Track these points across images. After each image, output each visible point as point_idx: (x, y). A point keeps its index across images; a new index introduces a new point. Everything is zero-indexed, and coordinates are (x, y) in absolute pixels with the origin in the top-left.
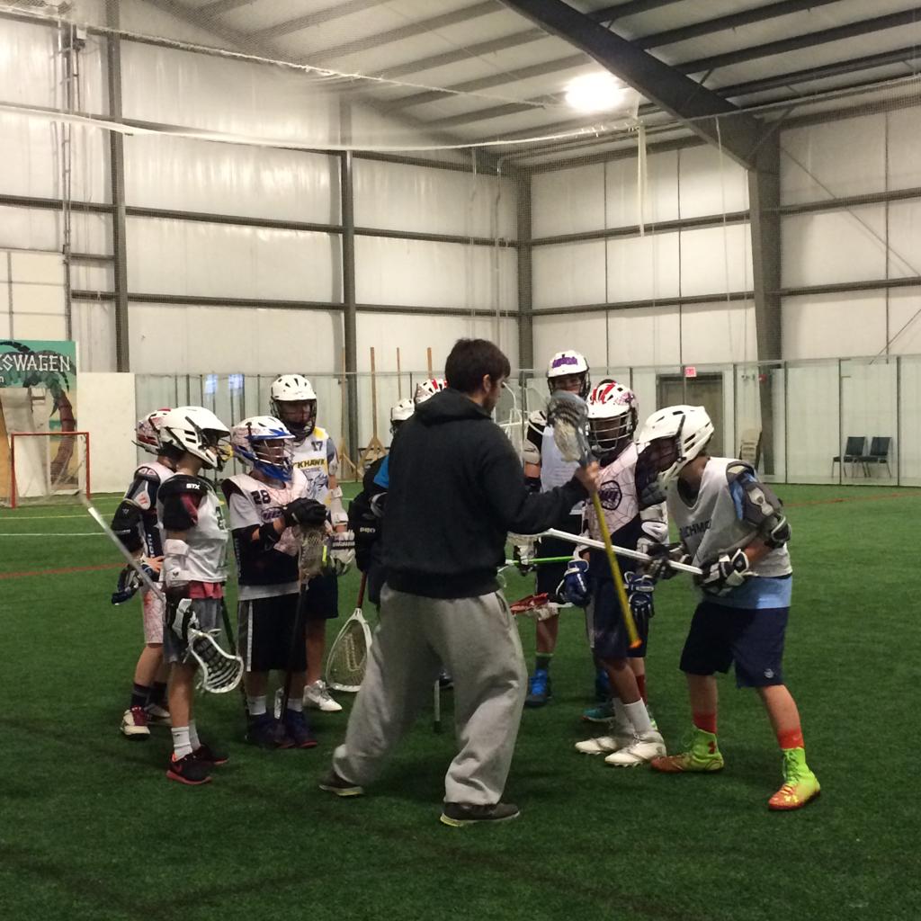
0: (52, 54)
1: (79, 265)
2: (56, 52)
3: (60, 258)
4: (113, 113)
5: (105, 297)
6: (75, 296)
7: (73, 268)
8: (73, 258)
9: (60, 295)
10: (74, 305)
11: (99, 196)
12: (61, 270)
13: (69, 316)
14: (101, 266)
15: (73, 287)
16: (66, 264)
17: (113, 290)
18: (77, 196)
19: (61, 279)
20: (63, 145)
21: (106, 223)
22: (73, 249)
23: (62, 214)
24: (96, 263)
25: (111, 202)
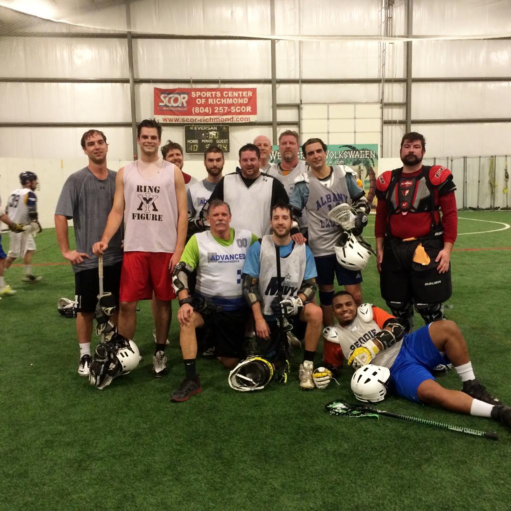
0: (380, 9)
1: (388, 108)
2: (382, 8)
3: (379, 106)
4: (409, 33)
5: (401, 122)
6: (386, 122)
7: (385, 110)
9: (378, 123)
10: (385, 127)
11: (401, 75)
12: (380, 111)
13: (382, 133)
14: (400, 108)
15: (385, 118)
16: (382, 108)
17: (405, 119)
18: (388, 76)
19: (379, 115)
20: (383, 52)
21: (403, 87)
22: (385, 101)
23: (381, 84)
24: (398, 107)
25: (406, 77)
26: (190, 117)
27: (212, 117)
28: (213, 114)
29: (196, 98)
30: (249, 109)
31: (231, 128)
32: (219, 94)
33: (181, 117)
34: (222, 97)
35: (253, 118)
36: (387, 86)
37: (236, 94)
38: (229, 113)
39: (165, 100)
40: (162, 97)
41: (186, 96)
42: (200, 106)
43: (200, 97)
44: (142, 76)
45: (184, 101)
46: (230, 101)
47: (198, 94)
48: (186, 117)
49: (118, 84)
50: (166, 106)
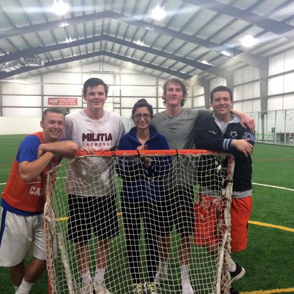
2: (113, 78)
3: (113, 103)
5: (119, 108)
6: (114, 108)
8: (114, 103)
9: (112, 108)
11: (119, 95)
15: (115, 107)
16: (113, 104)
18: (115, 95)
19: (113, 106)
21: (119, 98)
22: (114, 102)
24: (118, 104)
26: (58, 106)
27: (64, 106)
28: (65, 105)
29: (60, 100)
30: (75, 104)
31: (70, 109)
32: (66, 100)
33: (55, 106)
34: (67, 100)
35: (76, 106)
36: (114, 98)
37: (71, 100)
38: (69, 105)
39: (51, 101)
40: (50, 100)
41: (57, 100)
42: (61, 102)
43: (61, 100)
44: (45, 94)
45: (56, 101)
46: (69, 101)
47: (60, 99)
48: (57, 106)
49: (38, 96)
50: (51, 102)
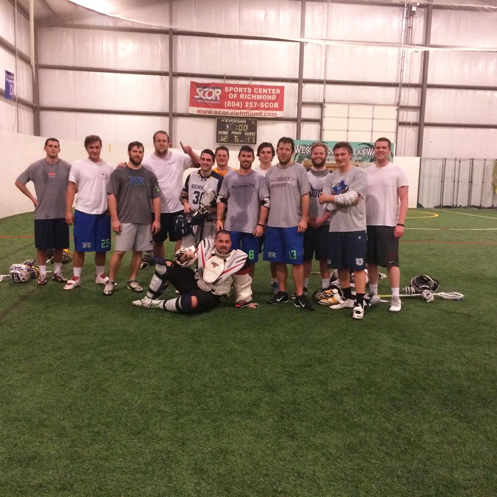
0: (401, 19)
1: (404, 111)
2: (403, 18)
4: (426, 42)
7: (401, 112)
8: (400, 107)
9: (394, 123)
10: (400, 128)
12: (396, 113)
13: (397, 133)
14: (414, 111)
16: (398, 110)
17: (418, 121)
18: (405, 81)
20: (402, 58)
21: (418, 92)
23: (398, 88)
24: (413, 110)
25: (421, 83)
27: (243, 111)
29: (229, 93)
30: (276, 105)
31: (258, 122)
35: (279, 114)
36: (404, 91)
37: (265, 91)
38: (258, 108)
39: (200, 93)
41: (220, 91)
42: (232, 100)
43: (233, 92)
44: (180, 70)
45: (218, 95)
46: (259, 97)
47: (231, 89)
48: (218, 110)
50: (201, 98)
